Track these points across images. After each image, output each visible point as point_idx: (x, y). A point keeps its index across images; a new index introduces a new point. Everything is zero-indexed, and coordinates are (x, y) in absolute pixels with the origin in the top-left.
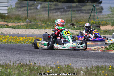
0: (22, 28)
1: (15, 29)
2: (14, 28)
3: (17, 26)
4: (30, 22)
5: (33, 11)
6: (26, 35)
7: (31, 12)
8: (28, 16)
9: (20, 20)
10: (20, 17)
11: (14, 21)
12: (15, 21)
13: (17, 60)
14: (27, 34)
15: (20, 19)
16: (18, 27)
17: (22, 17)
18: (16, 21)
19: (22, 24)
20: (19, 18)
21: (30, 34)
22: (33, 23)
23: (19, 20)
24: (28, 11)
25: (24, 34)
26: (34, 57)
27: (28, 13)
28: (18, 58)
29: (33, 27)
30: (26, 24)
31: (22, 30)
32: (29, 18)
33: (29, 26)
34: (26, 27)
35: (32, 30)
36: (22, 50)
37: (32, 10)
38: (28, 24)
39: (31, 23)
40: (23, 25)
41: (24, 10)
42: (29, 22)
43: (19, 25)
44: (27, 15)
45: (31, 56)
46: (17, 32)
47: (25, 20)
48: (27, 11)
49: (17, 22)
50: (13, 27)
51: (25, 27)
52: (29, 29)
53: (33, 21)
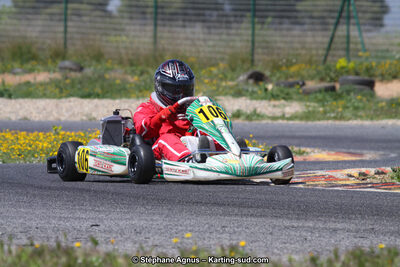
0: (44, 96)
1: (13, 101)
2: (10, 97)
3: (20, 84)
4: (75, 71)
5: (90, 22)
6: (58, 123)
7: (78, 27)
8: (69, 42)
9: (34, 63)
10: (34, 50)
11: (9, 66)
12: (12, 67)
13: (20, 229)
14: (63, 119)
15: (34, 58)
16: (27, 92)
17: (43, 50)
18: (16, 65)
19: (42, 77)
20: (29, 52)
21: (77, 119)
22: (88, 71)
23: (28, 60)
24: (69, 24)
25: (51, 119)
26: (92, 215)
27: (66, 32)
28: (21, 220)
29: (87, 91)
30: (57, 76)
31: (42, 103)
32: (71, 50)
33: (72, 85)
34: (61, 91)
35: (86, 102)
36: (41, 188)
37: (85, 19)
38: (66, 78)
39: (79, 75)
40: (48, 80)
41: (51, 20)
42: (71, 69)
43: (28, 83)
44: (65, 39)
45: (78, 214)
46: (22, 114)
47: (54, 61)
48: (62, 23)
49: (19, 70)
50: (6, 90)
51: (57, 91)
52: (72, 99)
53: (90, 66)
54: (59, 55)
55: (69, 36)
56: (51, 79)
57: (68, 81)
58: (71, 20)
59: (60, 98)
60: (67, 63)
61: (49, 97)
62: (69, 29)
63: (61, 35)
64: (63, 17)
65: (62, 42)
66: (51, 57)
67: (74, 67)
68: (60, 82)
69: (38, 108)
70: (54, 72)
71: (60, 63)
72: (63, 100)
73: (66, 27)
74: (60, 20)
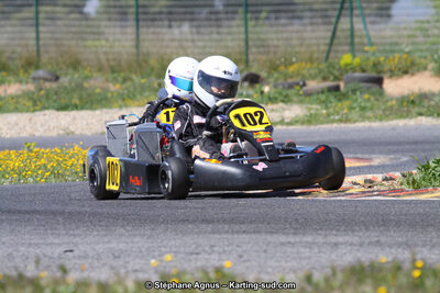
0: (16, 110)
4: (50, 80)
5: (66, 26)
6: (32, 138)
7: (52, 32)
8: (42, 49)
9: (4, 74)
10: (4, 60)
14: (37, 134)
15: (4, 68)
17: (13, 59)
19: (14, 89)
21: (54, 134)
22: (64, 80)
24: (41, 29)
25: (24, 135)
26: (66, 239)
27: (38, 39)
29: (63, 102)
30: (31, 87)
31: (13, 117)
32: (44, 58)
33: (47, 97)
34: (35, 104)
35: (62, 114)
36: (9, 212)
37: (59, 23)
38: (41, 89)
39: (54, 85)
40: (20, 93)
41: (23, 25)
42: (46, 80)
44: (38, 45)
45: (51, 239)
47: (26, 71)
48: (33, 29)
51: (30, 104)
52: (47, 112)
53: (66, 75)
54: (31, 64)
55: (41, 42)
56: (23, 91)
57: (43, 92)
58: (43, 25)
59: (34, 111)
60: (41, 73)
61: (21, 111)
62: (41, 35)
63: (33, 42)
64: (34, 22)
65: (35, 49)
66: (23, 67)
67: (49, 77)
68: (33, 93)
69: (9, 123)
70: (27, 83)
71: (33, 73)
72: (37, 113)
73: (38, 32)
74: (31, 25)
